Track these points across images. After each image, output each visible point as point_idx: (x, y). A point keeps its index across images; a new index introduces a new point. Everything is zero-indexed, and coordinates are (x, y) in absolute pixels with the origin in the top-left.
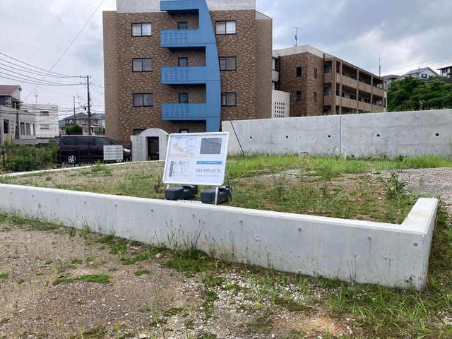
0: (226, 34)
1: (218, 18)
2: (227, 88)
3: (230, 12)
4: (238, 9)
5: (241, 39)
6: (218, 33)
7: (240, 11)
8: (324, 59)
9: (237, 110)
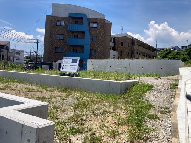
0: (93, 27)
1: (91, 21)
2: (92, 48)
3: (95, 19)
5: (99, 30)
6: (90, 27)
7: (99, 19)
8: (132, 39)
9: (96, 57)
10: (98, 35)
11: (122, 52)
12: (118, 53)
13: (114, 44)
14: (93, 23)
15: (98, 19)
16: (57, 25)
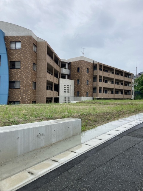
0: (16, 49)
1: (11, 40)
2: (15, 78)
3: (18, 37)
4: (22, 35)
5: (23, 52)
6: (11, 48)
8: (93, 63)
9: (21, 91)
10: (22, 60)
11: (78, 80)
12: (75, 82)
13: (70, 71)
14: (15, 42)
15: (21, 36)
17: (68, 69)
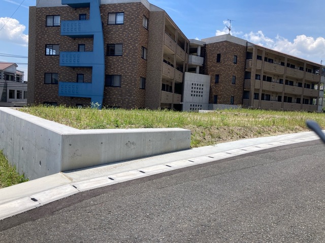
0: (116, 24)
1: (110, 10)
2: (114, 71)
3: (120, 4)
4: (126, 1)
5: (127, 29)
6: (109, 23)
7: (127, 3)
9: (122, 91)
11: (217, 76)
12: (211, 79)
13: (204, 60)
14: (116, 13)
15: (124, 4)
16: (46, 26)
17: (201, 56)
